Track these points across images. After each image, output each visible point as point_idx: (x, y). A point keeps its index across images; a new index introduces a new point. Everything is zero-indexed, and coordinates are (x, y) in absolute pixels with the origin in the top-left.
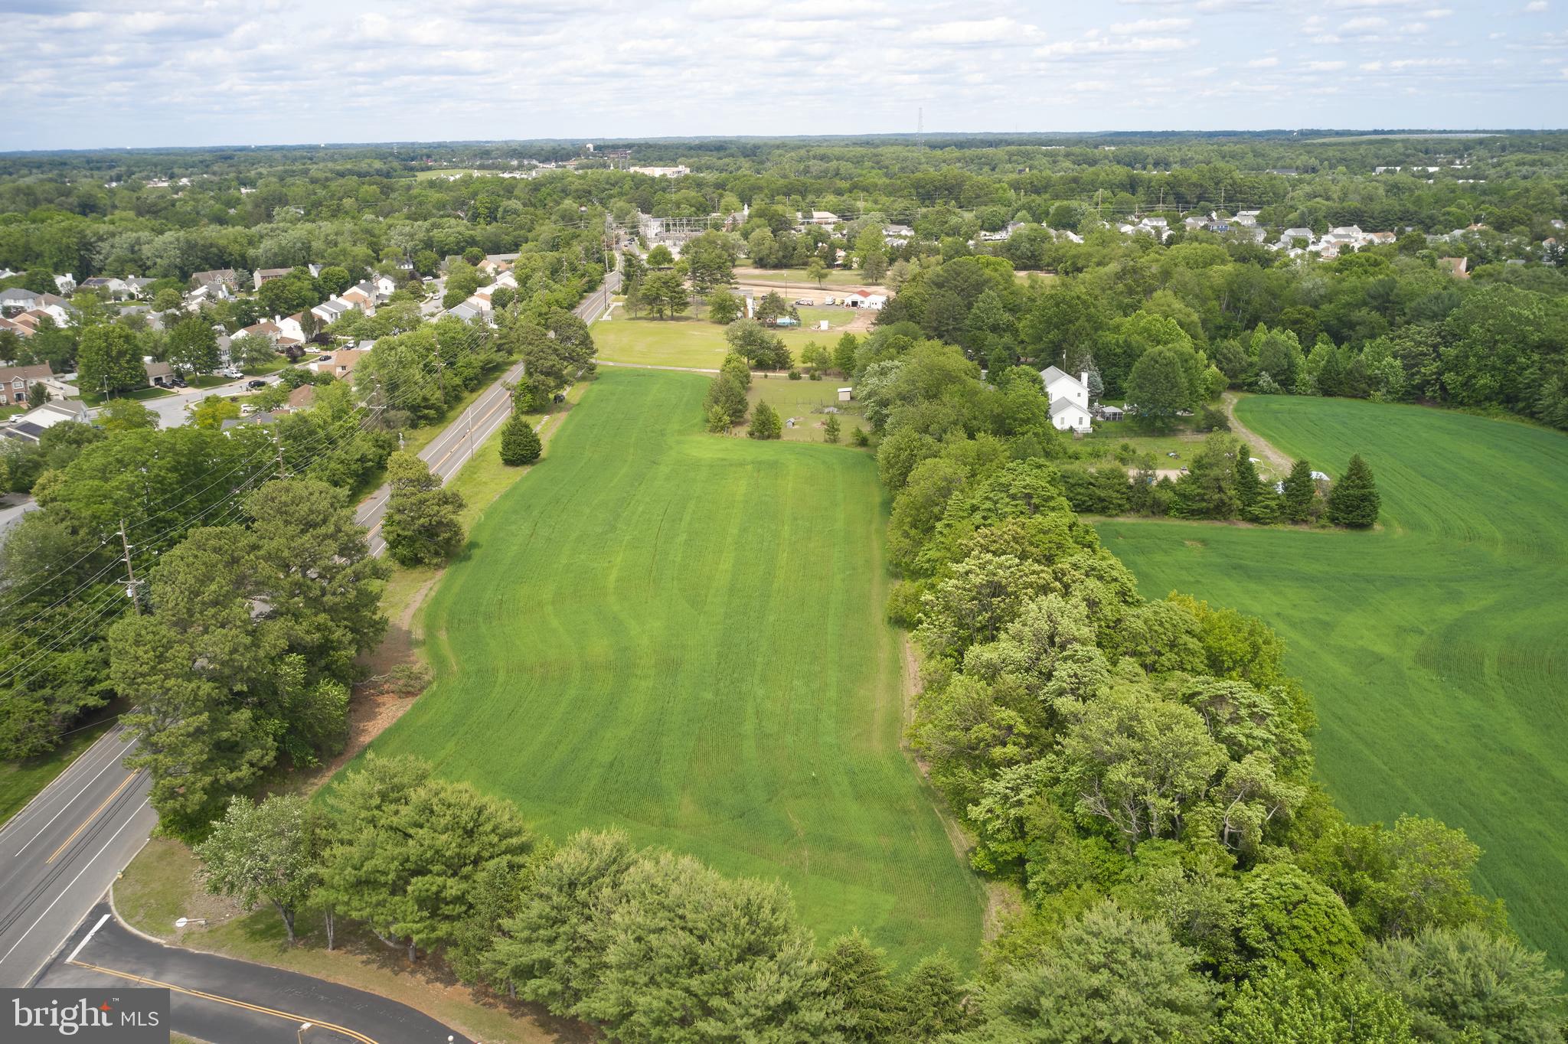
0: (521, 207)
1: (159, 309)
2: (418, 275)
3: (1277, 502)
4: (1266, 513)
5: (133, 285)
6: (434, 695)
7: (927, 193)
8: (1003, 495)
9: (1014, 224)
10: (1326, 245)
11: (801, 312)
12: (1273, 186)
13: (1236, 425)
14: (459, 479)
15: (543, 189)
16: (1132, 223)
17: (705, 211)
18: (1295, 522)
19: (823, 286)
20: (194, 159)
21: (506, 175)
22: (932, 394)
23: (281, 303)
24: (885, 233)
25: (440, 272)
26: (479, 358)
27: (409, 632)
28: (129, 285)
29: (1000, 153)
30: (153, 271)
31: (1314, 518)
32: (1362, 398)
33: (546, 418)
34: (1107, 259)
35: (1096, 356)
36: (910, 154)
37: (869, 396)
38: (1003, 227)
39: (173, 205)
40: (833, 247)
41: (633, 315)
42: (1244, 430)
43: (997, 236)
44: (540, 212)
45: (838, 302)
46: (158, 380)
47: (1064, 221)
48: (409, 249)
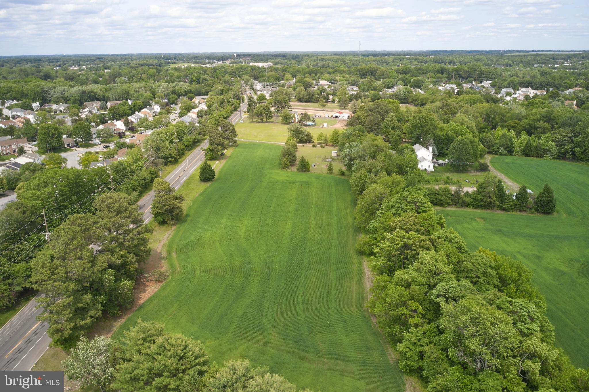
0: (209, 78)
1: (70, 116)
2: (169, 104)
3: (514, 202)
4: (509, 207)
5: (62, 107)
6: (170, 282)
7: (363, 74)
8: (404, 201)
9: (397, 86)
10: (519, 95)
11: (316, 120)
12: (496, 72)
13: (492, 168)
14: (183, 187)
15: (218, 71)
16: (442, 86)
17: (278, 80)
18: (520, 211)
19: (324, 109)
20: (88, 59)
21: (204, 66)
22: (373, 156)
23: (117, 115)
24: (347, 89)
25: (178, 103)
26: (191, 138)
27: (161, 253)
28: (60, 107)
29: (390, 59)
30: (69, 102)
31: (528, 209)
32: (541, 157)
33: (217, 162)
34: (435, 100)
35: (434, 140)
36: (356, 59)
37: (346, 156)
38: (393, 87)
39: (79, 76)
40: (328, 94)
41: (251, 121)
42: (495, 171)
43: (390, 90)
44: (216, 80)
45: (330, 116)
46: (68, 145)
47: (416, 85)
48: (166, 94)
